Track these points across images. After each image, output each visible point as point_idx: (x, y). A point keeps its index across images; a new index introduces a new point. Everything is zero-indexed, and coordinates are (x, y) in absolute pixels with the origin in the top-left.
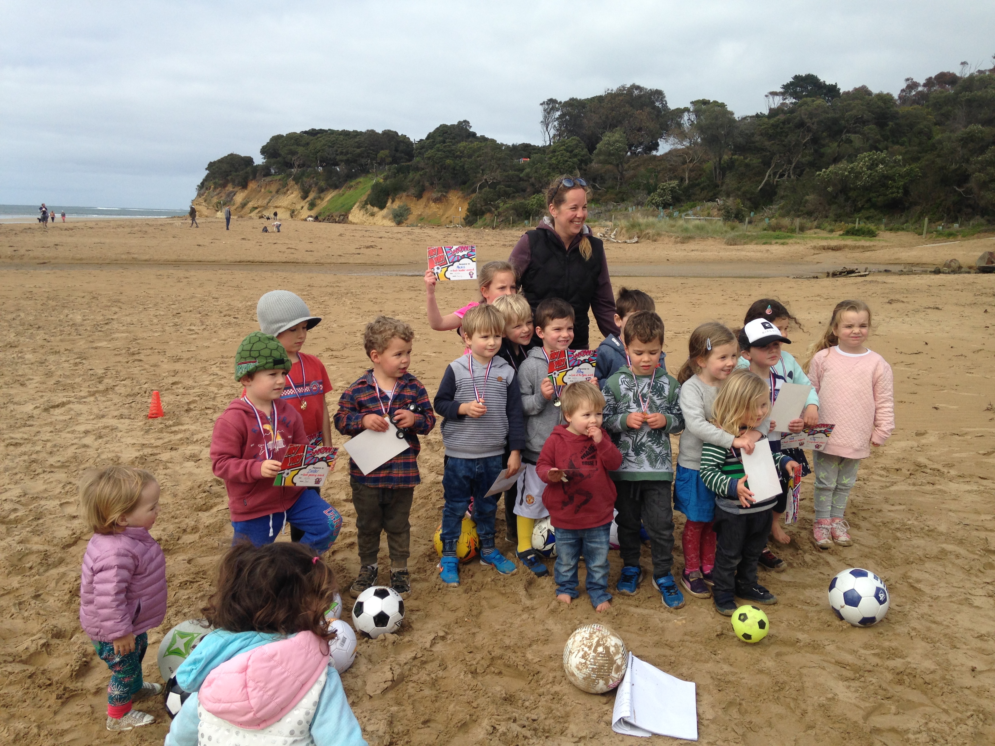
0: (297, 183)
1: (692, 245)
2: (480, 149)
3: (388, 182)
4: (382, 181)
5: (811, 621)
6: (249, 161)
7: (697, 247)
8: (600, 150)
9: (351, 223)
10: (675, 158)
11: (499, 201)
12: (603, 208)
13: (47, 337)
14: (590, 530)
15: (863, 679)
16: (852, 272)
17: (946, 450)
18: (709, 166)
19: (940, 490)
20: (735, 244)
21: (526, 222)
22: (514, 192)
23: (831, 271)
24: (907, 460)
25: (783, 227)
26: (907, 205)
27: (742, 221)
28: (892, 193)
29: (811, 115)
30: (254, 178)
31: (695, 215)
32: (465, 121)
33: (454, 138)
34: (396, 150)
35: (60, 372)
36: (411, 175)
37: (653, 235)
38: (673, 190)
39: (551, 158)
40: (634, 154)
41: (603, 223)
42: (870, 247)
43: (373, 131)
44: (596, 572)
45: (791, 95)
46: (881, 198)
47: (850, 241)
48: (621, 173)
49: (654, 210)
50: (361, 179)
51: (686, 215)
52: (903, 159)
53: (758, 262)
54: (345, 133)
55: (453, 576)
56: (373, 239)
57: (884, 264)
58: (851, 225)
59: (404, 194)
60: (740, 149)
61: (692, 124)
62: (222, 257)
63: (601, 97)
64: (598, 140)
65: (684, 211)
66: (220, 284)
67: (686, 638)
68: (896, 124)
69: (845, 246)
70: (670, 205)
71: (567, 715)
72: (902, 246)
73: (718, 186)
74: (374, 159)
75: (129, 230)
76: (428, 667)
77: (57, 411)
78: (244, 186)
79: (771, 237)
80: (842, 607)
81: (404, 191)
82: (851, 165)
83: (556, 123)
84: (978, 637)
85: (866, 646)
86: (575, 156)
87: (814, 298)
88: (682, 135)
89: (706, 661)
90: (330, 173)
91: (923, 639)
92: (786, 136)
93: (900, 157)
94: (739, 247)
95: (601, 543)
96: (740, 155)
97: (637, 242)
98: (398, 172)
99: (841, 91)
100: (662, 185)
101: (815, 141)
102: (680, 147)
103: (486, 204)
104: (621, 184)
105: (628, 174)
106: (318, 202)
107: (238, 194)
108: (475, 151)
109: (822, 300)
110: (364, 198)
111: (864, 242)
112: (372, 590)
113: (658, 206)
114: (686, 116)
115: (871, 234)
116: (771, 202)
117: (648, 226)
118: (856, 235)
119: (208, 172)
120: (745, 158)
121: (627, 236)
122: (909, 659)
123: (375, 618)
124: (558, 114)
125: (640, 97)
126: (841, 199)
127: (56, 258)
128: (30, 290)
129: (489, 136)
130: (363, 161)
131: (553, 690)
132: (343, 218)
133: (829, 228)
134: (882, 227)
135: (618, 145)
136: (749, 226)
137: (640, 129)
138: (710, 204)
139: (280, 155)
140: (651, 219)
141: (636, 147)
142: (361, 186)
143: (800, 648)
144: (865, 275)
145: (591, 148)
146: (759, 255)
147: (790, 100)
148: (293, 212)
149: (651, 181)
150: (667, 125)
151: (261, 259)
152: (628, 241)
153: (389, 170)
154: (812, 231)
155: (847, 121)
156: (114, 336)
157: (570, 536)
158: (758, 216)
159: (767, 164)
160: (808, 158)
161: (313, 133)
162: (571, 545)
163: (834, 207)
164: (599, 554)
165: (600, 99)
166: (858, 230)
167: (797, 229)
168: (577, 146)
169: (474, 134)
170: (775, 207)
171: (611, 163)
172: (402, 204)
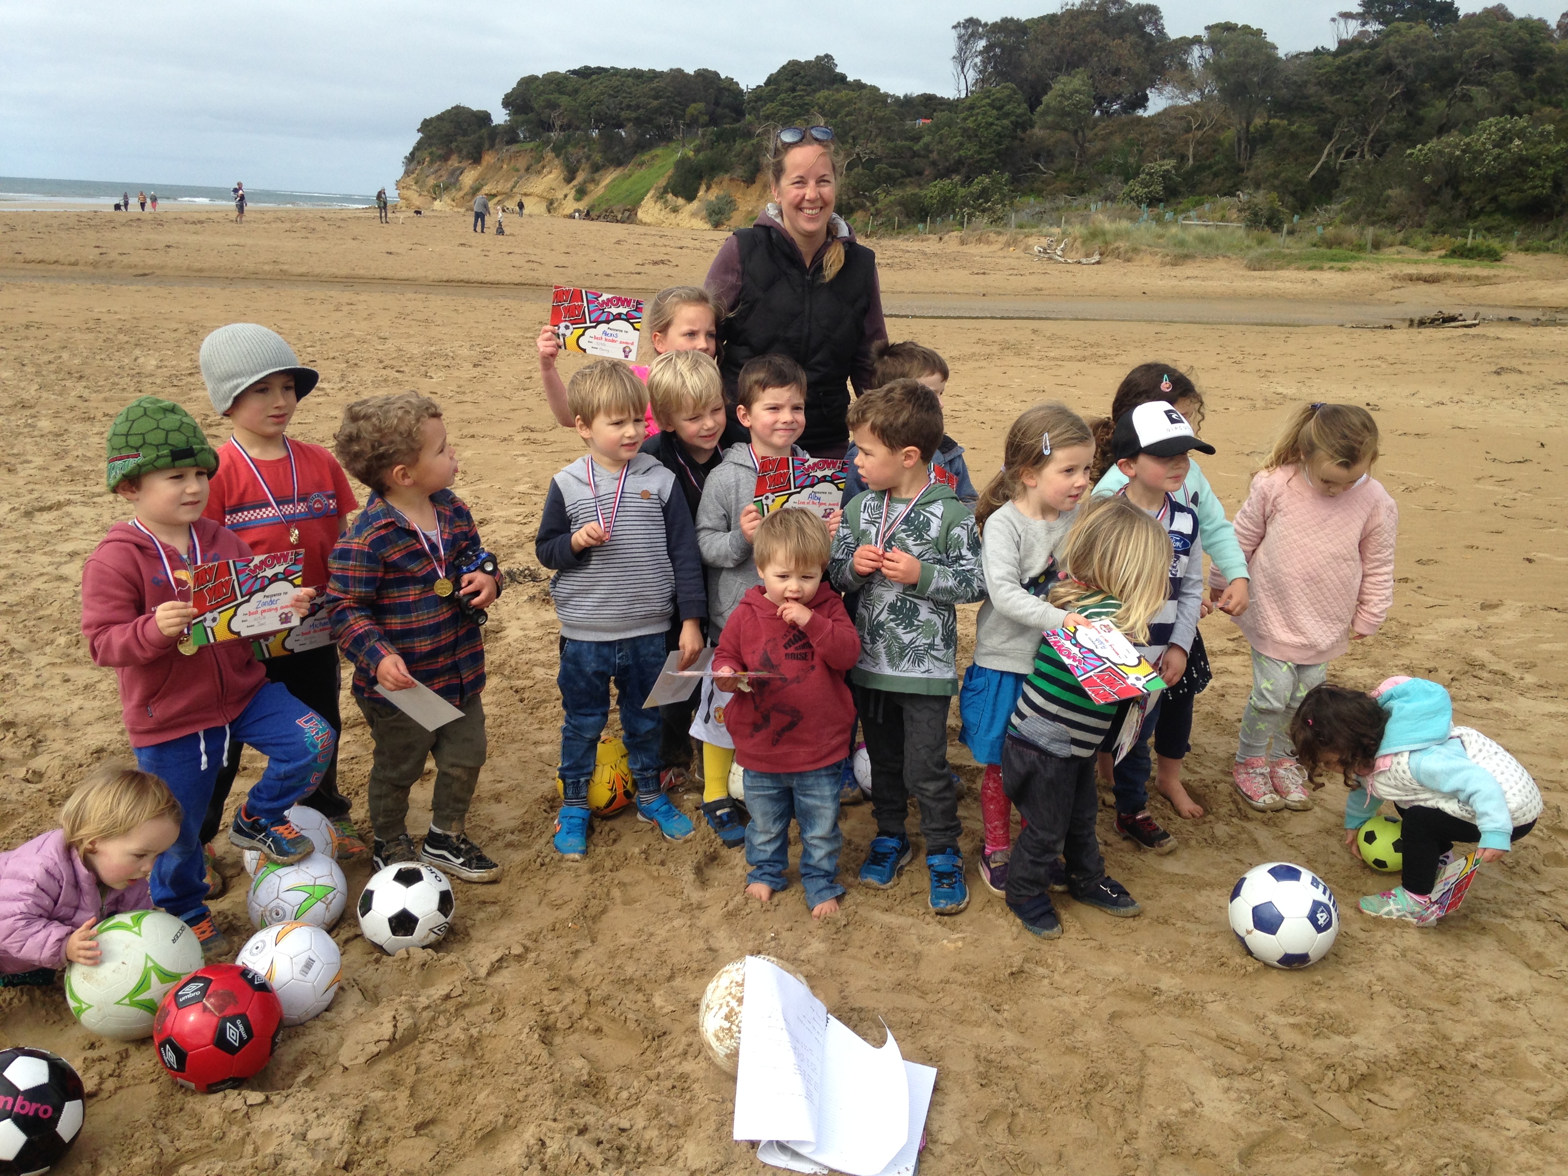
0: (557, 156)
1: (1189, 269)
2: (850, 102)
3: (701, 156)
4: (691, 154)
5: (1193, 953)
6: (484, 118)
7: (1196, 273)
8: (1048, 106)
9: (641, 223)
10: (1173, 122)
11: (878, 191)
12: (1048, 205)
13: (86, 394)
14: (801, 774)
15: (1258, 1075)
16: (1453, 319)
17: (1528, 636)
18: (1229, 135)
19: (1497, 712)
20: (1262, 269)
21: (920, 226)
22: (903, 176)
23: (1417, 318)
24: (1453, 652)
25: (1344, 241)
26: (1557, 208)
27: (1276, 229)
28: (1534, 187)
29: (1405, 52)
30: (492, 146)
31: (1199, 218)
32: (827, 56)
33: (809, 84)
34: (717, 104)
35: (79, 452)
36: (738, 146)
37: (1126, 252)
38: (1166, 175)
39: (965, 119)
40: (1106, 112)
41: (1046, 229)
42: (1488, 278)
43: (679, 71)
44: (816, 847)
45: (1376, 18)
46: (1514, 196)
47: (1455, 268)
48: (1082, 146)
49: (1132, 210)
50: (658, 151)
51: (1185, 218)
52: (1556, 131)
53: (1297, 299)
54: (636, 75)
55: (576, 841)
56: (669, 249)
57: (1508, 307)
58: (1460, 241)
59: (727, 177)
60: (1284, 108)
61: (1206, 65)
62: (420, 273)
63: (1054, 16)
64: (1046, 88)
65: (1183, 211)
66: (402, 316)
67: (955, 974)
68: (1550, 70)
69: (1447, 276)
70: (1160, 201)
71: (689, 1121)
72: (1543, 277)
73: (1242, 170)
74: (682, 117)
75: (287, 225)
76: (469, 1014)
77: (47, 516)
78: (476, 160)
79: (1323, 258)
80: (1249, 932)
81: (727, 172)
82: (1467, 140)
83: (978, 60)
84: (1499, 1000)
85: (1282, 1009)
86: (1007, 115)
87: (1370, 363)
88: (1188, 84)
89: (978, 1024)
90: (609, 141)
91: (1392, 999)
92: (1361, 88)
93: (1551, 127)
94: (1267, 274)
95: (822, 798)
96: (1282, 118)
97: (1098, 263)
98: (717, 141)
99: (1461, 13)
100: (1148, 166)
101: (1409, 96)
102: (1181, 102)
103: (857, 196)
104: (1080, 165)
105: (1095, 147)
106: (591, 187)
107: (466, 173)
108: (842, 105)
109: (1384, 366)
110: (662, 182)
111: (1478, 269)
112: (393, 869)
113: (1139, 203)
114: (1196, 51)
115: (1493, 256)
116: (1329, 198)
117: (1118, 235)
118: (1467, 257)
119: (420, 135)
120: (1291, 123)
121: (1082, 251)
122: (1356, 1039)
123: (390, 920)
124: (982, 44)
125: (1119, 17)
126: (1447, 194)
127: (163, 267)
128: (99, 316)
129: (867, 80)
130: (662, 120)
131: (679, 1070)
132: (629, 216)
133: (1423, 244)
134: (1513, 244)
135: (1078, 97)
136: (1288, 240)
137: (1117, 72)
138: (1225, 200)
139: (532, 109)
140: (1125, 224)
141: (1111, 102)
142: (658, 163)
143: (1160, 1006)
144: (1475, 325)
145: (1034, 102)
146: (1300, 286)
147: (1373, 27)
148: (551, 203)
149: (1131, 160)
150: (1164, 65)
151: (481, 278)
152: (1084, 261)
153: (704, 135)
154: (1393, 249)
155: (1467, 62)
156: (194, 394)
157: (767, 783)
158: (1306, 222)
159: (1326, 134)
160: (1396, 125)
161: (585, 73)
162: (770, 798)
163: (1434, 209)
164: (821, 816)
165: (1052, 19)
166: (1471, 250)
167: (1369, 246)
168: (1010, 98)
169: (843, 78)
170: (1335, 207)
171: (1065, 129)
172: (722, 193)
